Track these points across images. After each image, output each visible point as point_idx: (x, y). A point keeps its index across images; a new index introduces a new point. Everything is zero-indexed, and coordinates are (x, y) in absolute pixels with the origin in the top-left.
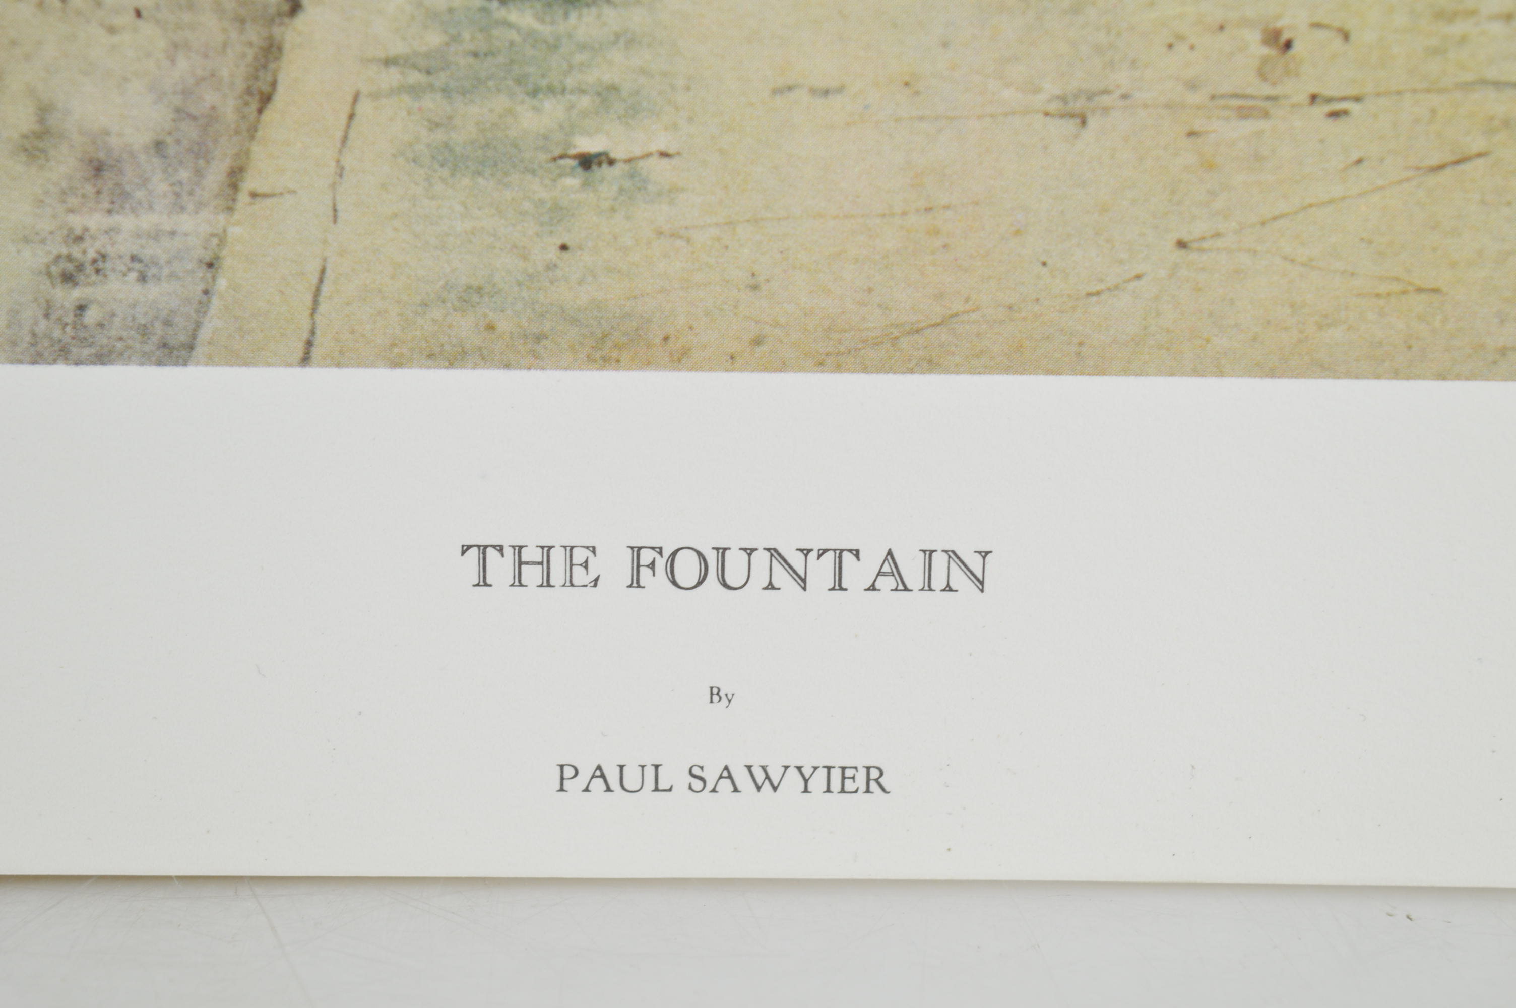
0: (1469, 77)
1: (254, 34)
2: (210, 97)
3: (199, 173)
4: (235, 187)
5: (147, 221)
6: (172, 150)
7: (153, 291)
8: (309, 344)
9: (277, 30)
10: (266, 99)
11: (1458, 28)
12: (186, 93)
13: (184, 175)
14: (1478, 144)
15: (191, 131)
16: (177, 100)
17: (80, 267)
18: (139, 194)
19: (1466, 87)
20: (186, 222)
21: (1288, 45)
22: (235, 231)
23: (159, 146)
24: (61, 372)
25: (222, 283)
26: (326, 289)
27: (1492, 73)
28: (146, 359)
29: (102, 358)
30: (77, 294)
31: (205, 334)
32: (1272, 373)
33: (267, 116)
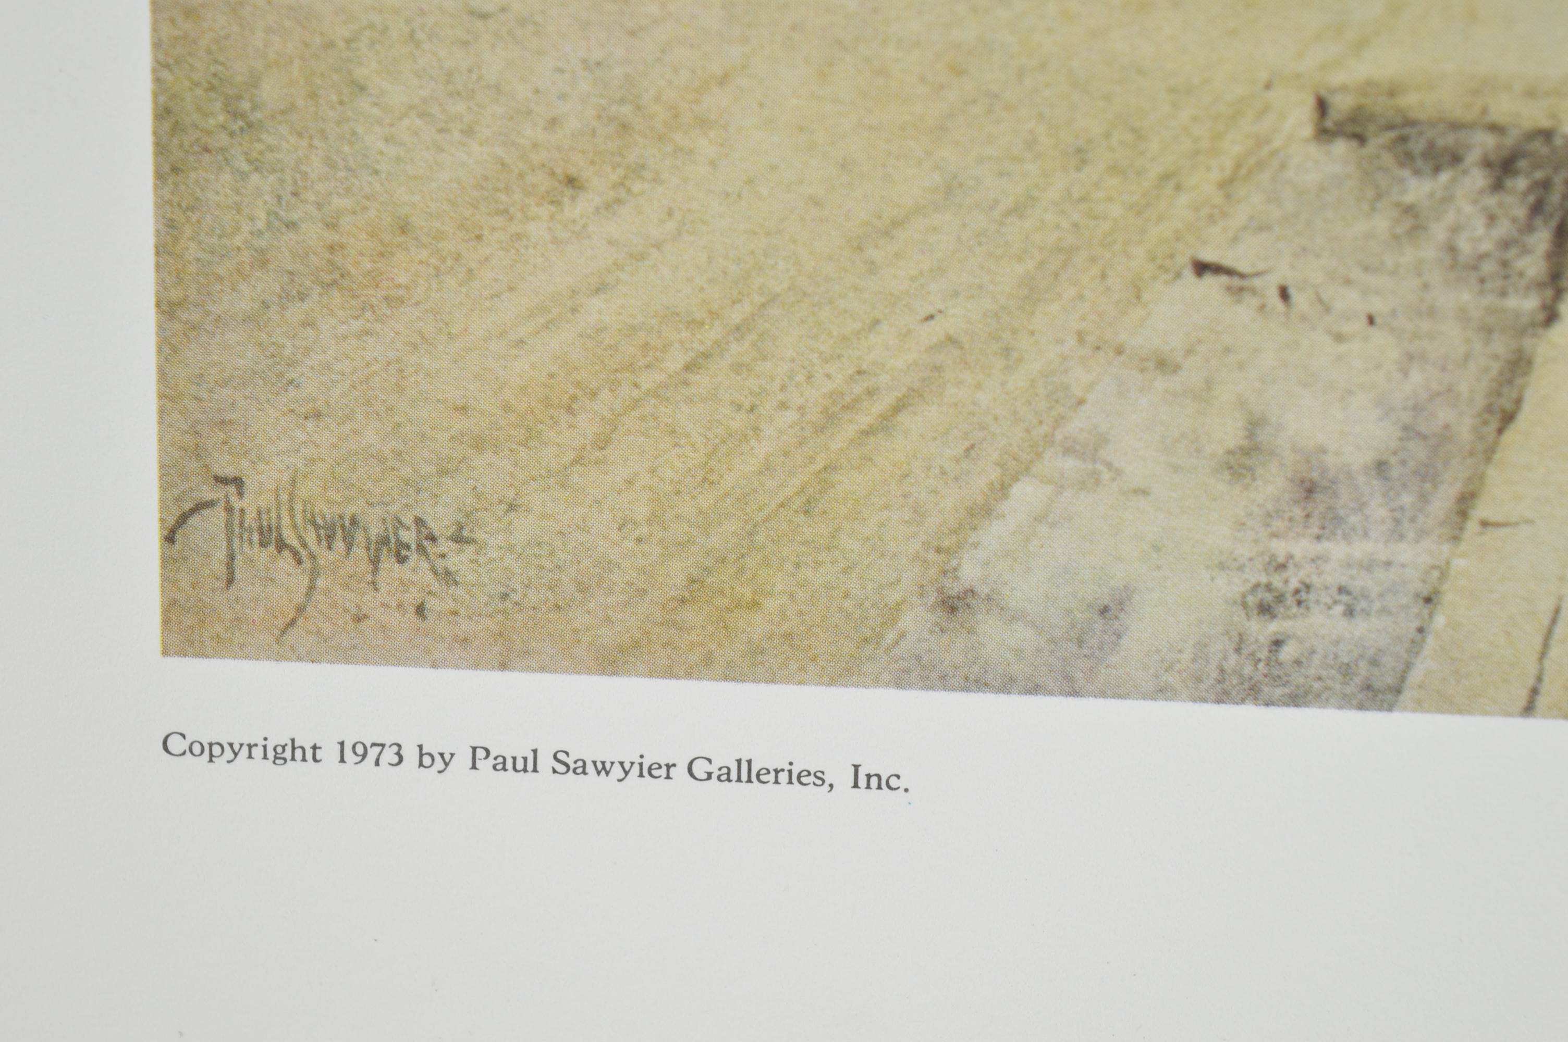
1: (1501, 346)
2: (1444, 414)
3: (1424, 498)
4: (1463, 514)
5: (1360, 549)
6: (1395, 472)
7: (1360, 627)
8: (1535, 691)
9: (1528, 343)
10: (1508, 418)
12: (1417, 408)
13: (1407, 499)
15: (1418, 451)
16: (1407, 417)
17: (1280, 598)
18: (1354, 519)
20: (1404, 552)
22: (1459, 563)
23: (1381, 467)
24: (1249, 712)
25: (1440, 621)
26: (1559, 631)
28: (1346, 702)
29: (1295, 700)
30: (1273, 627)
31: (1416, 676)
33: (1510, 436)
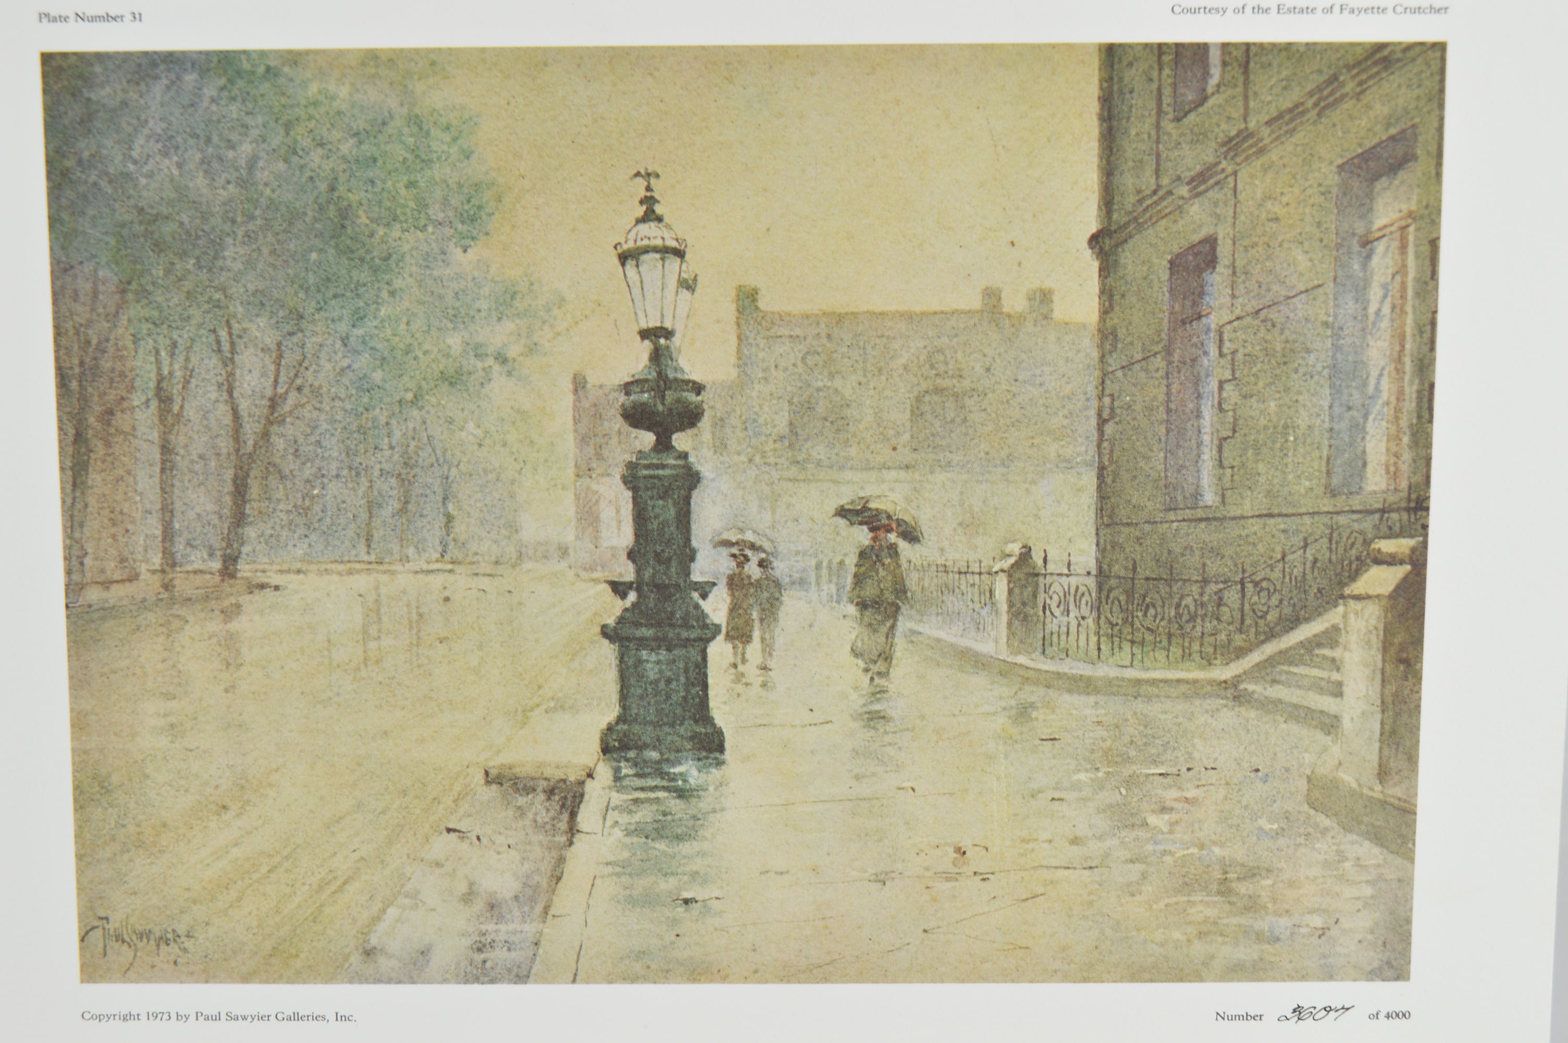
0: (1036, 864)
1: (555, 854)
2: (537, 878)
3: (532, 908)
4: (546, 913)
5: (511, 927)
6: (521, 899)
7: (513, 954)
8: (575, 975)
9: (563, 852)
10: (559, 879)
11: (1031, 846)
12: (527, 877)
13: (526, 909)
14: (1041, 890)
15: (529, 892)
16: (524, 880)
17: (484, 946)
18: (508, 916)
19: (1035, 868)
20: (527, 927)
21: (964, 853)
22: (546, 931)
23: (516, 897)
24: (476, 987)
25: (541, 951)
26: (582, 953)
27: (1045, 863)
28: (510, 981)
29: (492, 981)
30: (483, 956)
31: (534, 971)
32: (963, 981)
33: (560, 885)
